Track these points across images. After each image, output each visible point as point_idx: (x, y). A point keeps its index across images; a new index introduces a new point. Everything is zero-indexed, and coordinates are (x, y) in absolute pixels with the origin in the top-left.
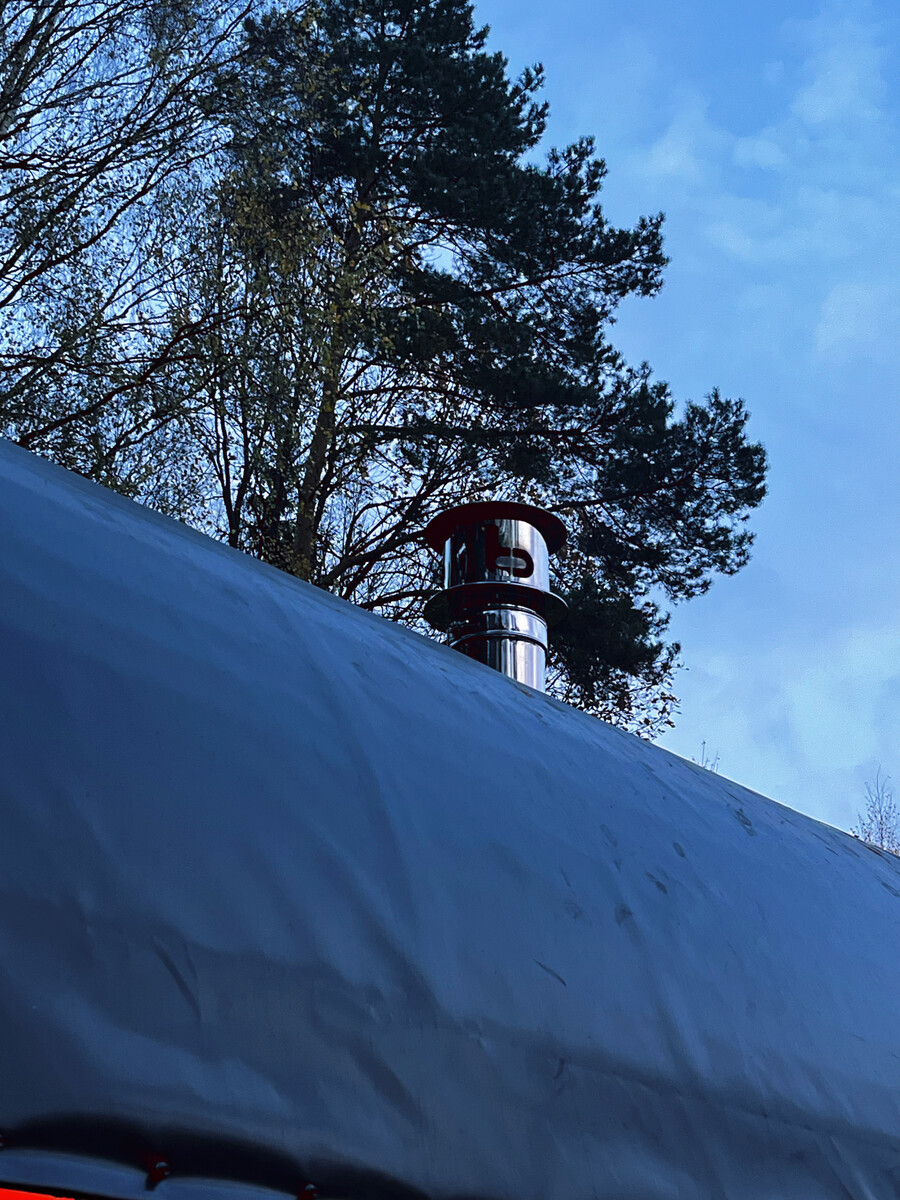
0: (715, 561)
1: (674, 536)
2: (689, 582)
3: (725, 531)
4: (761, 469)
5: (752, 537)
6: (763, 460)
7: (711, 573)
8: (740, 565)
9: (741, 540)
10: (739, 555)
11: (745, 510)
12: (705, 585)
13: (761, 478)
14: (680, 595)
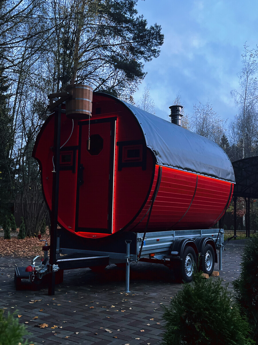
0: (153, 55)
1: (146, 50)
2: (148, 58)
3: (155, 50)
4: (163, 38)
5: (160, 51)
6: (163, 37)
7: (152, 57)
8: (157, 56)
9: (158, 51)
10: (157, 54)
11: (160, 46)
12: (151, 59)
13: (163, 40)
14: (147, 61)
